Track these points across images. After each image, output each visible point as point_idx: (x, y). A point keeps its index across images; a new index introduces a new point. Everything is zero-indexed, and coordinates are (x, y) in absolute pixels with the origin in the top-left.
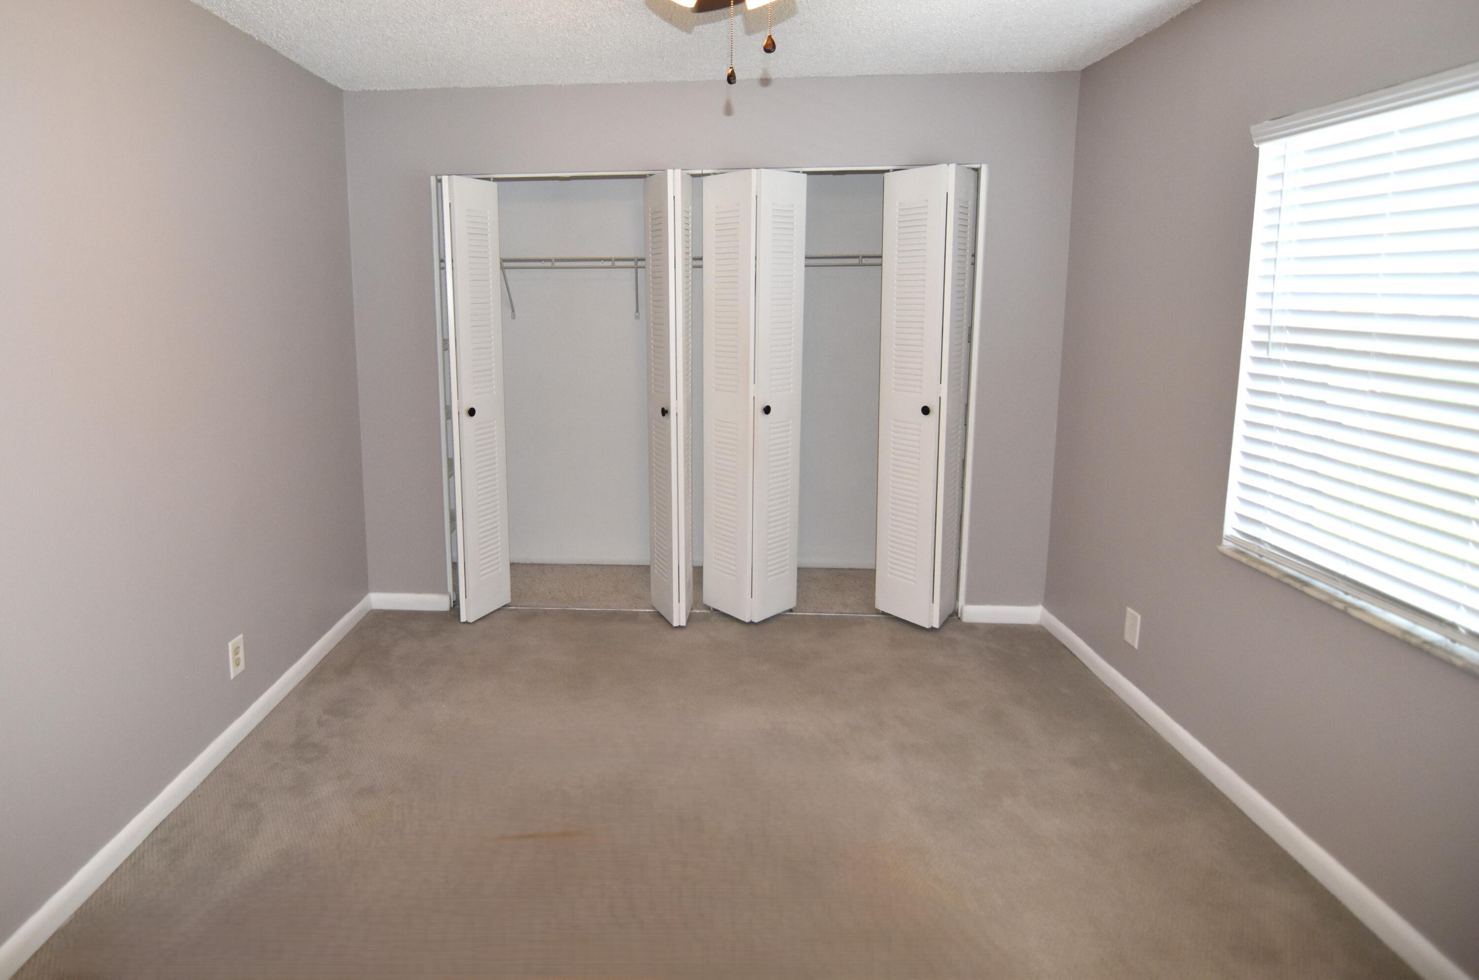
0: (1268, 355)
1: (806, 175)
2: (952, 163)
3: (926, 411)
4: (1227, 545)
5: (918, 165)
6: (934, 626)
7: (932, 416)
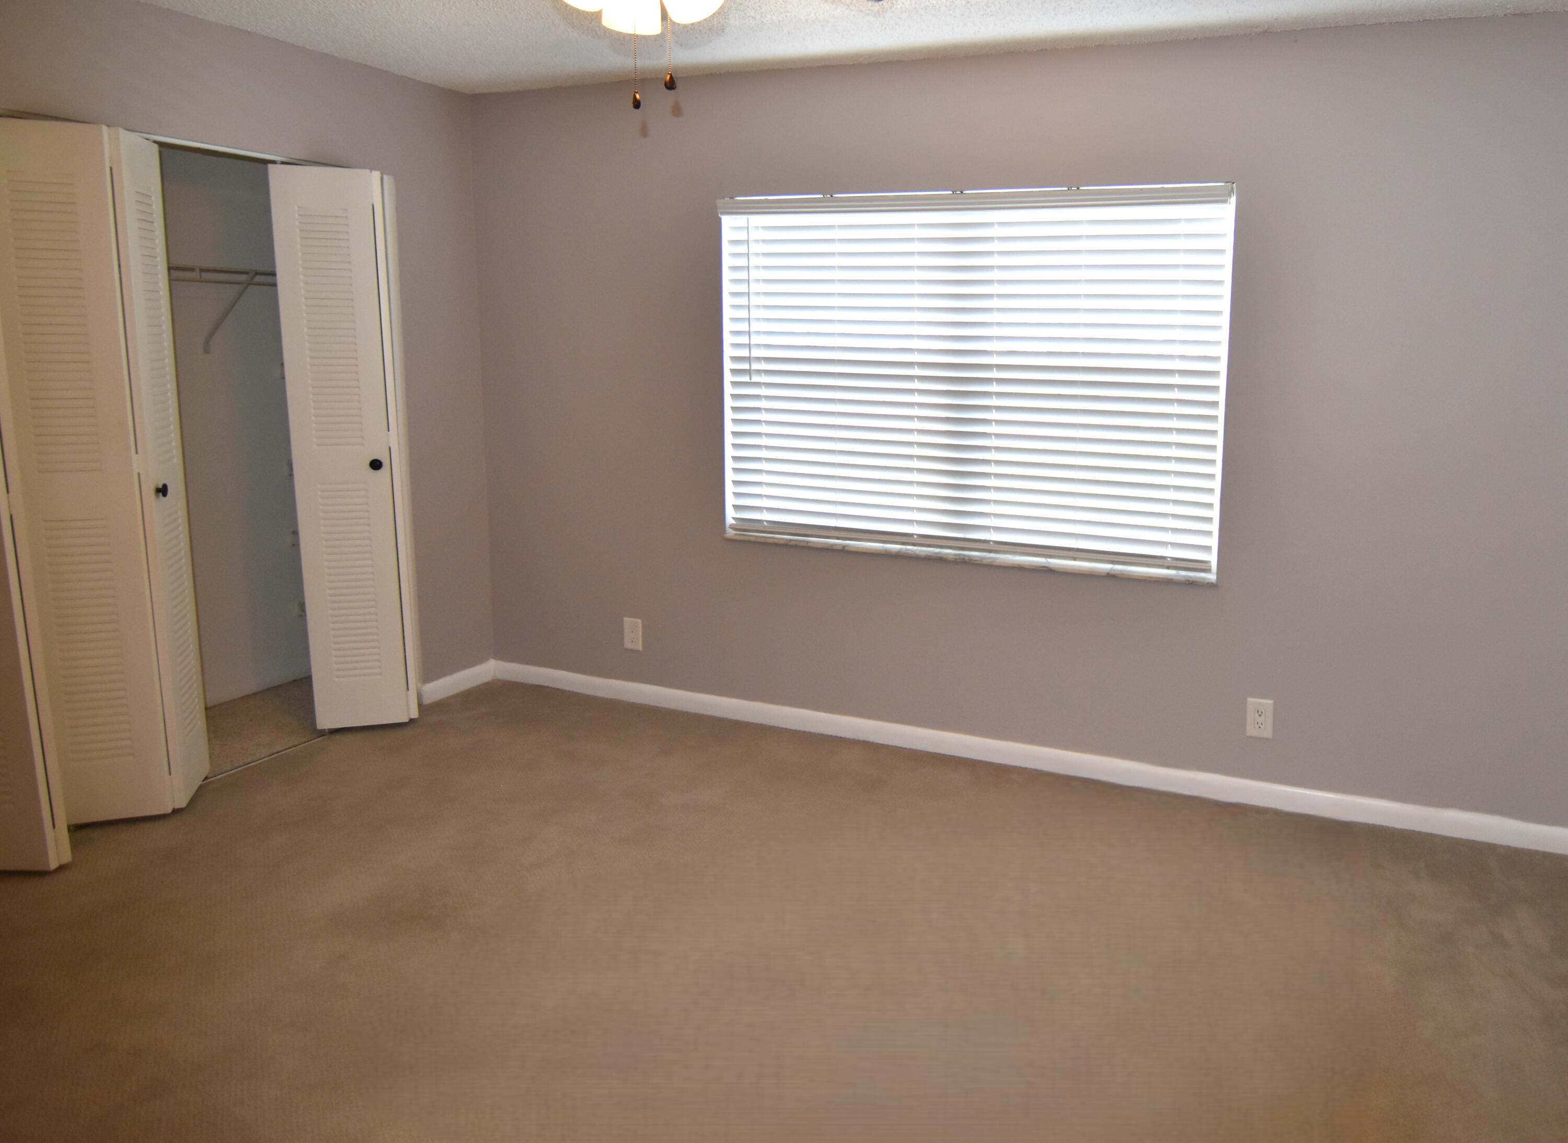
0: (750, 379)
1: (157, 145)
2: (376, 170)
3: (376, 465)
4: (730, 533)
5: (315, 162)
6: (412, 718)
7: (384, 472)
